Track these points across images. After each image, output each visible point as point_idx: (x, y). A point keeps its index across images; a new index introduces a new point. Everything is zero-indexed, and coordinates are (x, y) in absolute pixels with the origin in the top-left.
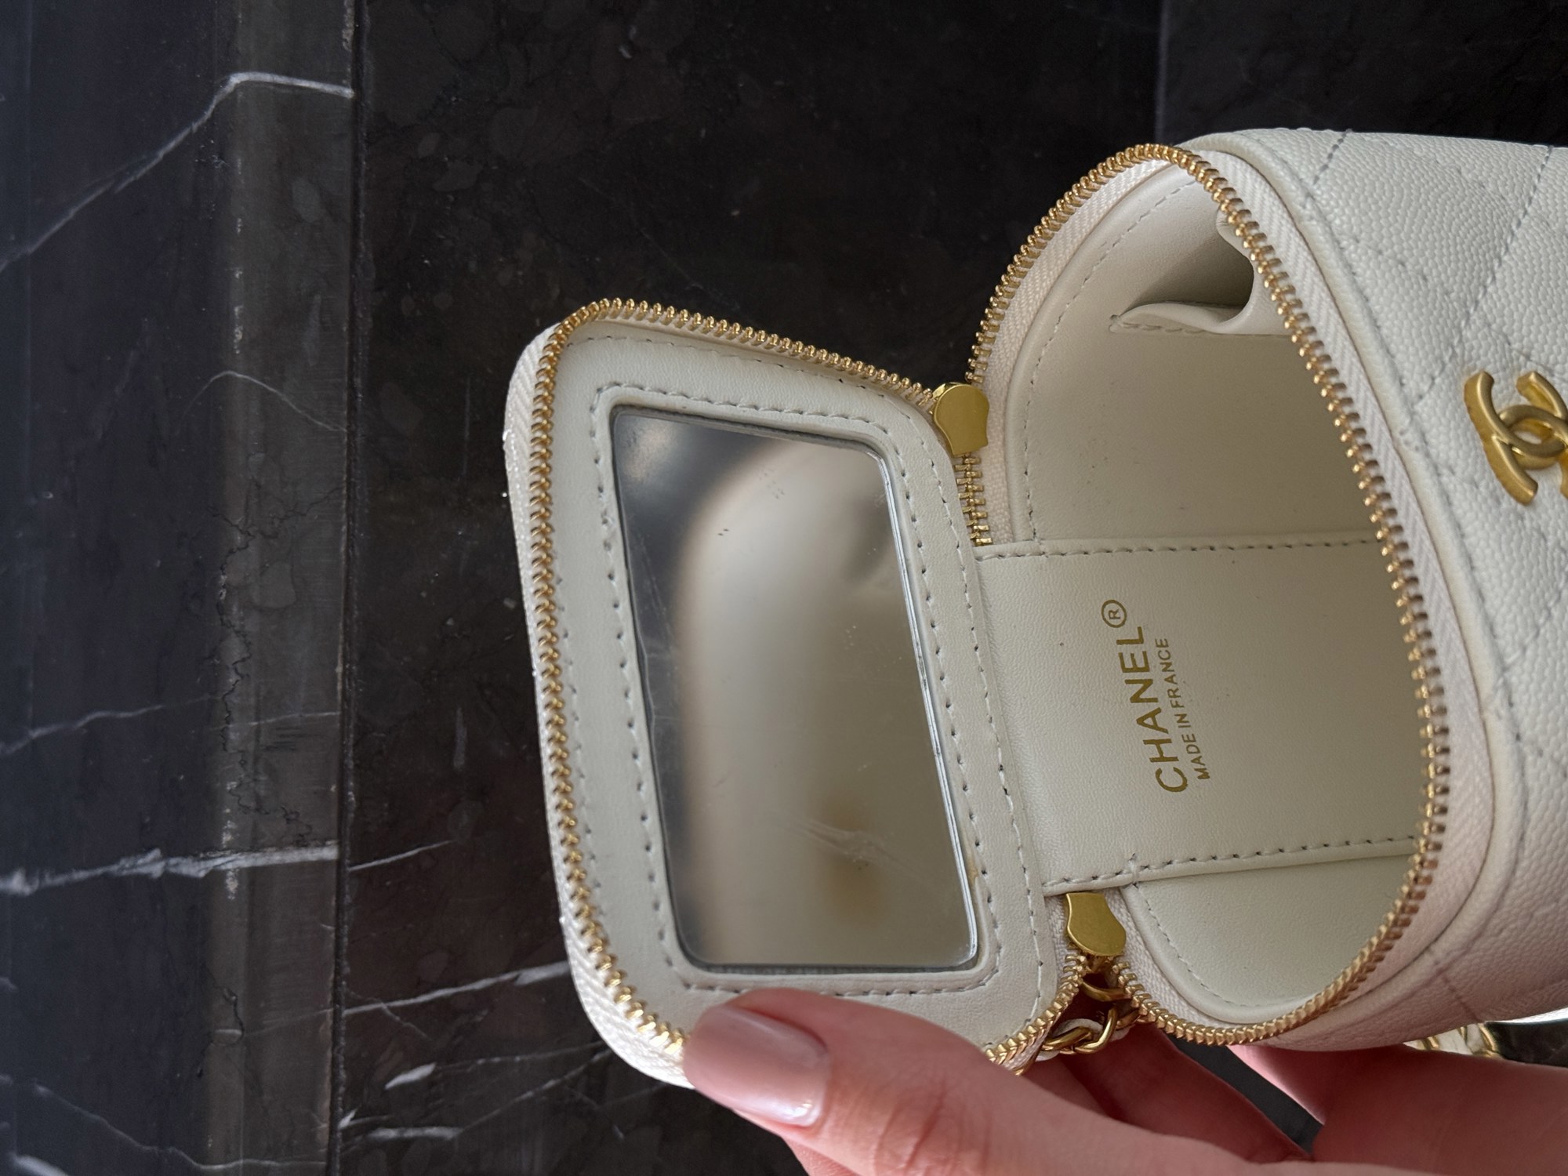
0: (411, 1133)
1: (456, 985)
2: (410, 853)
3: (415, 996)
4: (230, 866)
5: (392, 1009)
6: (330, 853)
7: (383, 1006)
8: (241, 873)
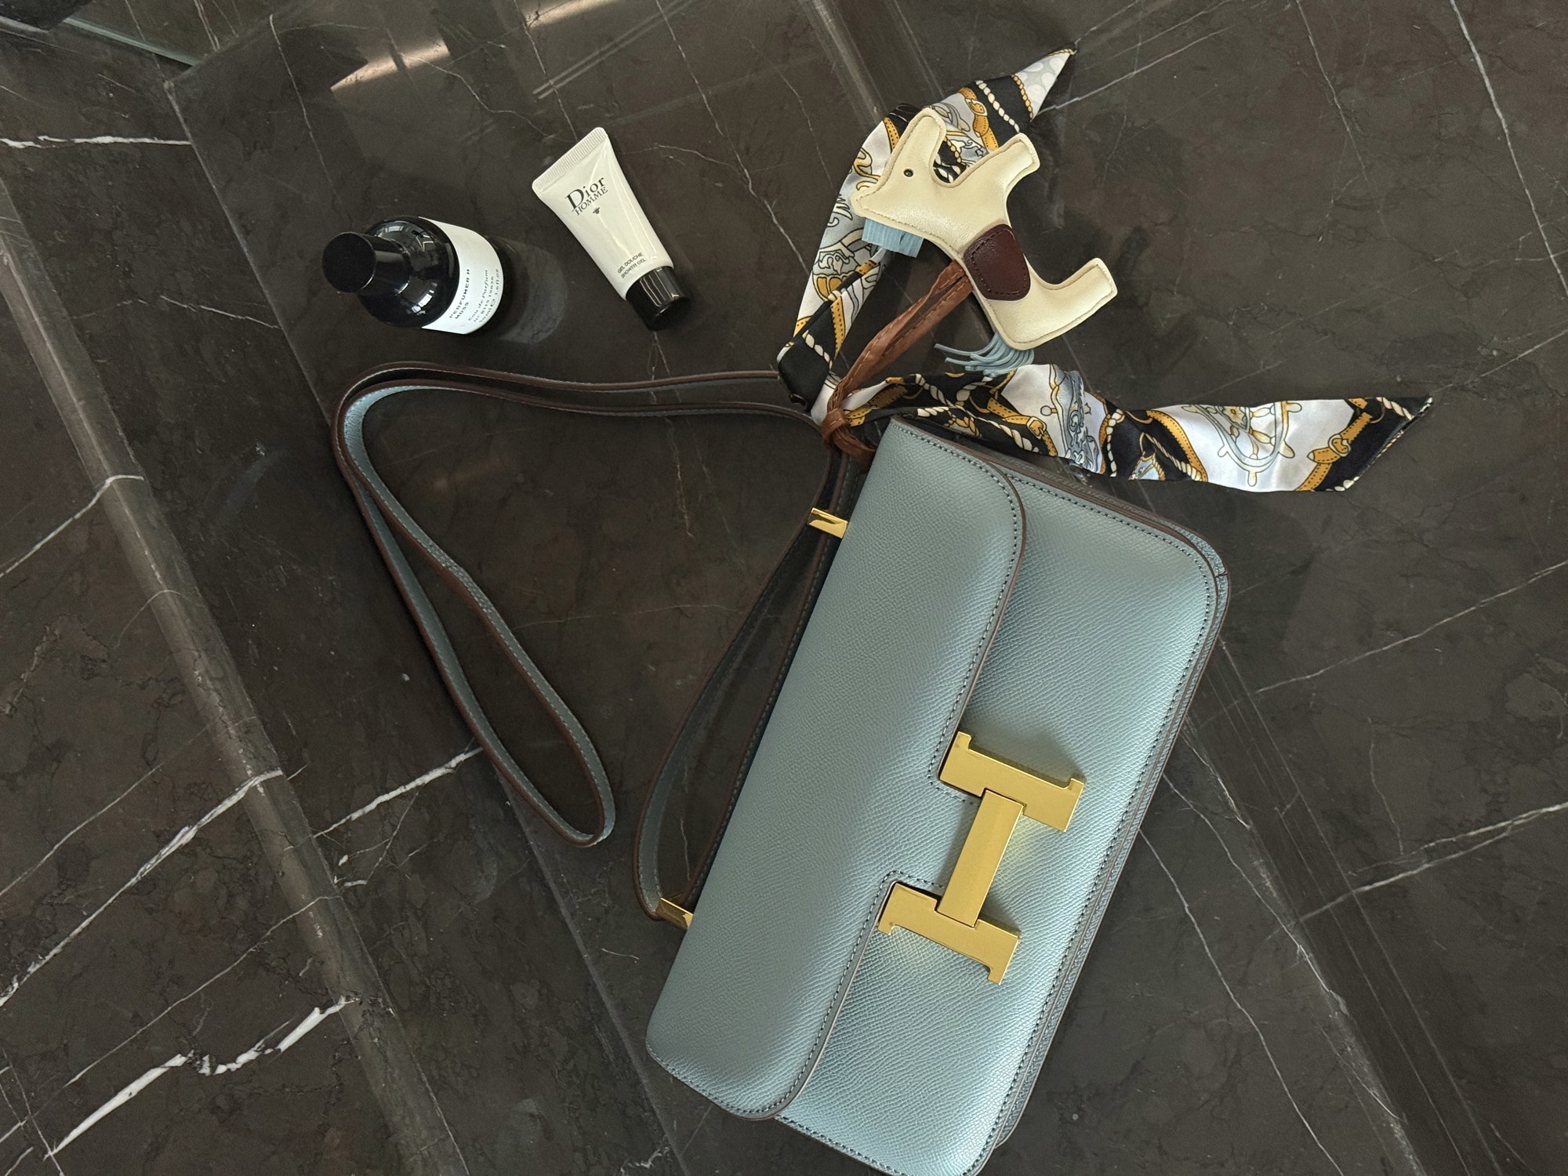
0: (355, 883)
1: (337, 822)
2: (300, 771)
3: (328, 828)
4: (257, 783)
5: (326, 834)
6: (280, 773)
7: (322, 833)
8: (263, 784)
